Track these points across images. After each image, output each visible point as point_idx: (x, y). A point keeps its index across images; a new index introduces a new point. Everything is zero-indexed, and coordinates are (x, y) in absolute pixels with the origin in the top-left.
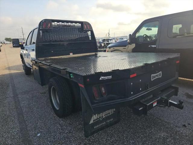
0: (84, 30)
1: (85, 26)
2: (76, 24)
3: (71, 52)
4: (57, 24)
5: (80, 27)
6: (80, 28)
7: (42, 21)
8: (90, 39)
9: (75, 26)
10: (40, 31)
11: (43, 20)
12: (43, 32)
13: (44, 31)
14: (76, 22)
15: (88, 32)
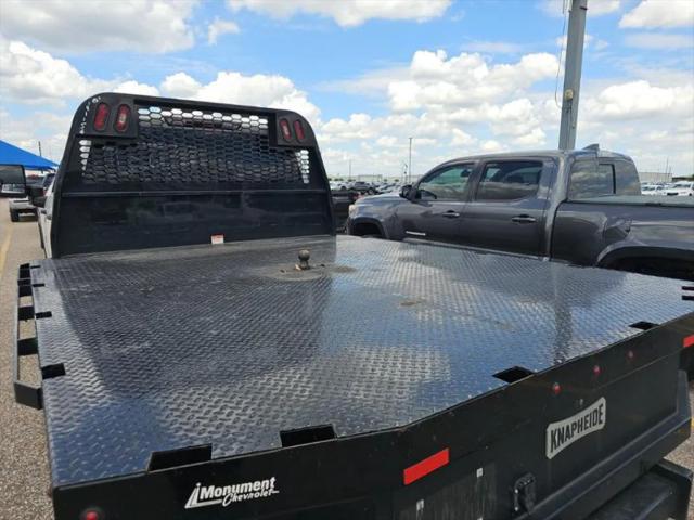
0: (280, 142)
1: (286, 129)
2: (245, 120)
3: (217, 233)
4: (159, 116)
5: (265, 133)
6: (263, 137)
7: (90, 99)
8: (306, 181)
9: (239, 125)
10: (83, 142)
11: (96, 96)
12: (93, 147)
13: (99, 142)
14: (246, 111)
15: (299, 154)
